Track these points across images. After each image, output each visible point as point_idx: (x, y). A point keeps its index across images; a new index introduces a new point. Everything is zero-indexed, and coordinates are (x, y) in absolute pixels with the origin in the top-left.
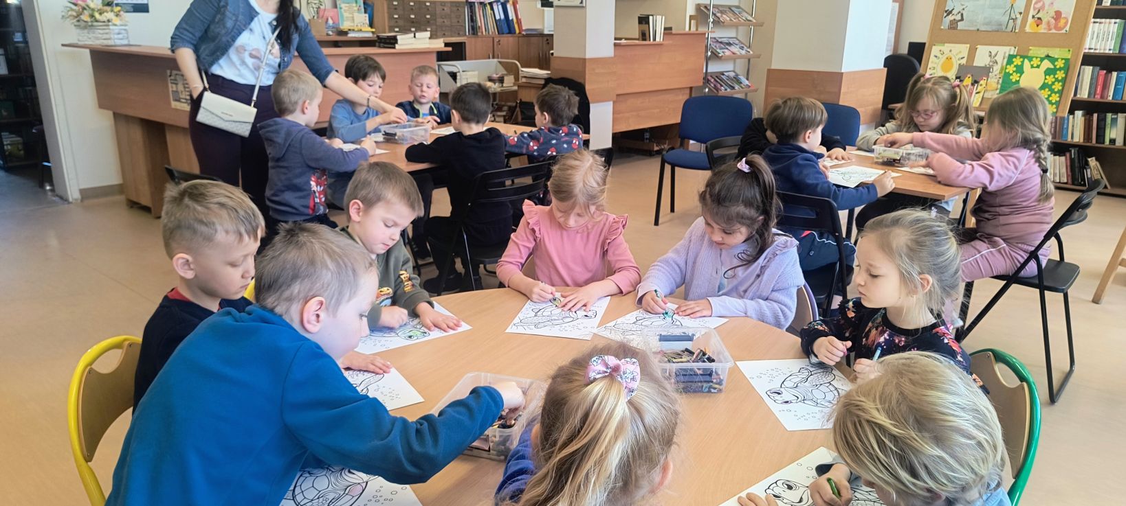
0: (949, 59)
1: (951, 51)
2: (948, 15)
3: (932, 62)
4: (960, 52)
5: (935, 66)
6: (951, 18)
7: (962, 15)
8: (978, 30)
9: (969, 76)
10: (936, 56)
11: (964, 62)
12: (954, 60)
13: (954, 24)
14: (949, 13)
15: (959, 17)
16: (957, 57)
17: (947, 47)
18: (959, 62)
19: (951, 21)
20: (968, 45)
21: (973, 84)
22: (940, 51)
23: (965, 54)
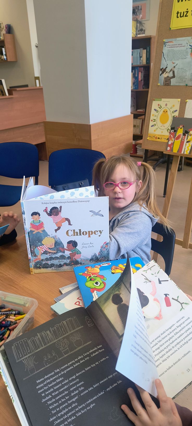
0: (165, 112)
1: (166, 105)
2: (163, 73)
3: (153, 115)
4: (174, 106)
5: (155, 118)
6: (165, 75)
7: (174, 72)
8: (187, 85)
9: (181, 127)
10: (155, 110)
11: (176, 114)
12: (169, 113)
13: (167, 81)
14: (164, 71)
15: (171, 75)
16: (172, 110)
17: (163, 102)
18: (173, 115)
19: (165, 78)
20: (179, 100)
21: (184, 134)
22: (159, 105)
23: (177, 107)
